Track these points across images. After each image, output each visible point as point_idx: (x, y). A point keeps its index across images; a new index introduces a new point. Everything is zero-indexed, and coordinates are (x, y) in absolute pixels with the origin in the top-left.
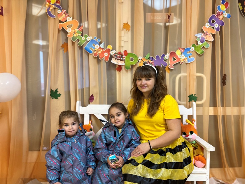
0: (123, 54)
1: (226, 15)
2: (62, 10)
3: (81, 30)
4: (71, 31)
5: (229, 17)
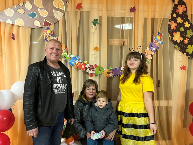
0: (94, 66)
1: (160, 42)
2: (55, 38)
5: (162, 43)
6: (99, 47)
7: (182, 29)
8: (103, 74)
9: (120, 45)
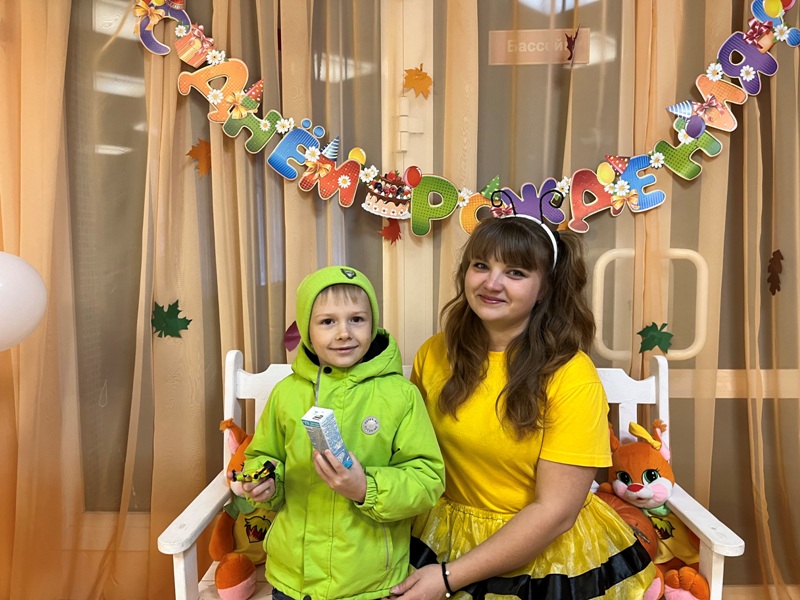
2: (192, 27)
3: (255, 97)
4: (224, 101)
5: (796, 40)
8: (453, 219)
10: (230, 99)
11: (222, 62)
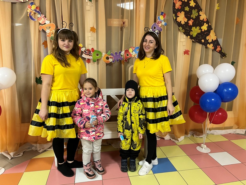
2: (41, 15)
6: (95, 28)
7: (187, 9)
8: (101, 59)
9: (120, 26)
10: (51, 32)
11: (49, 23)
